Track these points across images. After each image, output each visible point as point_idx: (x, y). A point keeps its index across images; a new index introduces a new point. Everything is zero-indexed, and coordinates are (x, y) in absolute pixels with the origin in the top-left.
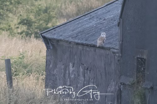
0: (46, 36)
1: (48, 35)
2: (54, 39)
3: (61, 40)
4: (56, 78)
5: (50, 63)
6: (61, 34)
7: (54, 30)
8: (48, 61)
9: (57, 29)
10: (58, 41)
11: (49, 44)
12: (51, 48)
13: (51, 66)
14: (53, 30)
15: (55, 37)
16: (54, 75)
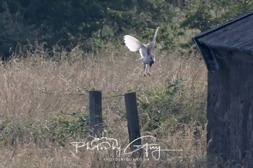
0: (205, 42)
1: (210, 42)
2: (223, 49)
3: (236, 50)
4: (229, 130)
5: (216, 99)
6: (236, 37)
7: (223, 29)
8: (212, 96)
9: (229, 28)
10: (231, 52)
11: (212, 59)
12: (217, 67)
13: (218, 105)
14: (220, 31)
15: (224, 44)
16: (224, 124)
